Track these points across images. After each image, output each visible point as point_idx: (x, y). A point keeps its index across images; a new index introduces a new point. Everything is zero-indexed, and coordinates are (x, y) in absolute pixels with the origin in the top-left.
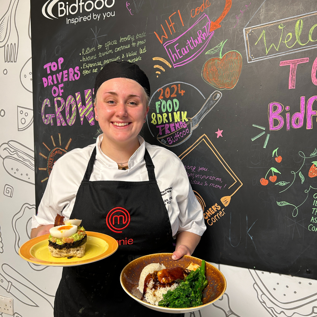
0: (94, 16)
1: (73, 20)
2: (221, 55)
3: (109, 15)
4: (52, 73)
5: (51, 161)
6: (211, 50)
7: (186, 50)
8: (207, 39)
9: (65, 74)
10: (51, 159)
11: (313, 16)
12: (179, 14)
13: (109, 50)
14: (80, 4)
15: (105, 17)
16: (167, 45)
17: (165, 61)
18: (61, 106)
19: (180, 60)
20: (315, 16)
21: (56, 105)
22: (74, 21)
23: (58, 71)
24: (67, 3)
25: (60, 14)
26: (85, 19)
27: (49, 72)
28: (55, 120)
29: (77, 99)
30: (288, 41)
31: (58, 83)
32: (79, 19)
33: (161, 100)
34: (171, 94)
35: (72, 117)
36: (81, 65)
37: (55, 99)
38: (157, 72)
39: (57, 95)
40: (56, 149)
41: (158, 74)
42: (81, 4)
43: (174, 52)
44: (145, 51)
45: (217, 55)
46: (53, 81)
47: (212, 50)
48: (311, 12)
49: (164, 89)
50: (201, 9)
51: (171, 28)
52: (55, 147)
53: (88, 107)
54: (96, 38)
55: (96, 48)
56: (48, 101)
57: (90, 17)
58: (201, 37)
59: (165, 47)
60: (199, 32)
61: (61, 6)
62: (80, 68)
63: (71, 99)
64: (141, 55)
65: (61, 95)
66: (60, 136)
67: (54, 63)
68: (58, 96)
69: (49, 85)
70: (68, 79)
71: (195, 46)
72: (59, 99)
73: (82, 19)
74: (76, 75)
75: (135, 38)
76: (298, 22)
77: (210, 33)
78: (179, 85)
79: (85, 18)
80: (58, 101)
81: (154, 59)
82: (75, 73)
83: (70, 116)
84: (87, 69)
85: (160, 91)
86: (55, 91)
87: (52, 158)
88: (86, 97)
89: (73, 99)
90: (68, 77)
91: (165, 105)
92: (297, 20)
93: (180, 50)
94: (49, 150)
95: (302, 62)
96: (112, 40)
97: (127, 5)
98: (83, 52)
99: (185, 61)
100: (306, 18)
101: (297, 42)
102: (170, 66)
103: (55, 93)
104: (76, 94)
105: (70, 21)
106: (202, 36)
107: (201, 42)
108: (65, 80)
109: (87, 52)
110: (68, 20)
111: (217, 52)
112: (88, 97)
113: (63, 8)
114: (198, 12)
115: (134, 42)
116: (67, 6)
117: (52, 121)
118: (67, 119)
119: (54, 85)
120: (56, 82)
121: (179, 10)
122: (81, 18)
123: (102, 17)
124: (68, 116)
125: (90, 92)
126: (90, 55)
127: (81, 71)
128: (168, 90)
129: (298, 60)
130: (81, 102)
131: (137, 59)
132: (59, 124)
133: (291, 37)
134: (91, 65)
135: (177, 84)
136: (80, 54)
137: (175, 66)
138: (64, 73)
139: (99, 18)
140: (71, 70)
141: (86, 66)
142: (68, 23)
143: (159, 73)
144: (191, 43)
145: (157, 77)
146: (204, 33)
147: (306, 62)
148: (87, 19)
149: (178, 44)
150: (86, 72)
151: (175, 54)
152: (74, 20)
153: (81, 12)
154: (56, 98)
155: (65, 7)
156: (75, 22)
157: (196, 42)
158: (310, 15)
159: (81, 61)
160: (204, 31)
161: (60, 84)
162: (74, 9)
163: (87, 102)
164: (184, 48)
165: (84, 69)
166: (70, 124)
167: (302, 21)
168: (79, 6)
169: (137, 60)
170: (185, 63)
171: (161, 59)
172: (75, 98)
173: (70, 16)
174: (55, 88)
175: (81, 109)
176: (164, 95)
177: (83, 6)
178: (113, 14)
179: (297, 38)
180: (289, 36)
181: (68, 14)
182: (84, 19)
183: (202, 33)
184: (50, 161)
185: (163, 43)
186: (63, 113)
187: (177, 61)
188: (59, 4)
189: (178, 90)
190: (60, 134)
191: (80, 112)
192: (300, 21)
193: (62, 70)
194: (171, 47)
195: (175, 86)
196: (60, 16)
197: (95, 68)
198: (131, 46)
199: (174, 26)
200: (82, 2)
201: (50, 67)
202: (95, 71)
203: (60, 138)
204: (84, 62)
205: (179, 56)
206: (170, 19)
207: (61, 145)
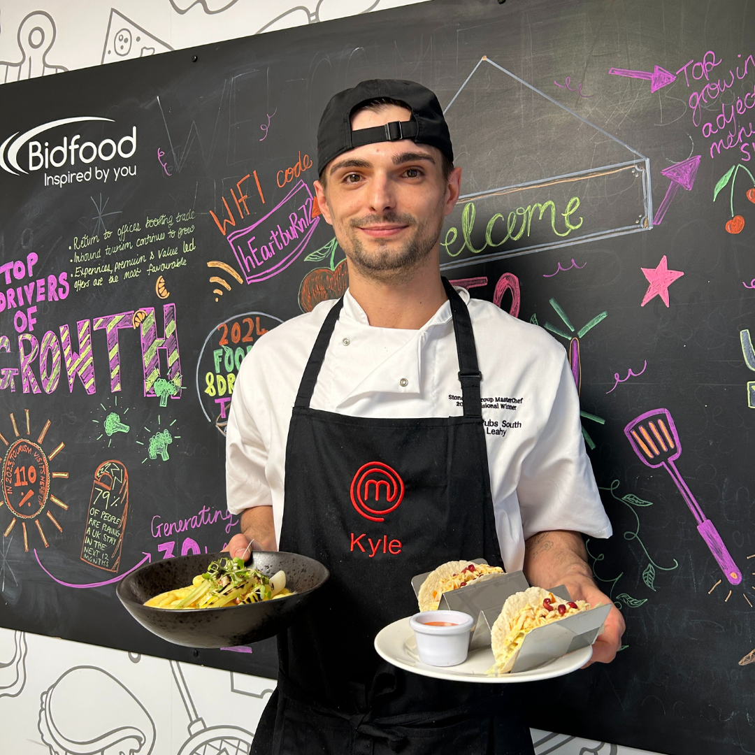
0: (97, 172)
1: (57, 178)
2: (332, 263)
3: (125, 172)
4: (16, 284)
5: (10, 466)
6: (315, 252)
7: (270, 251)
8: (306, 230)
9: (41, 287)
10: (10, 463)
11: (492, 198)
12: (256, 178)
13: (125, 243)
14: (70, 148)
15: (117, 175)
16: (233, 239)
17: (232, 269)
18: (30, 352)
19: (259, 269)
20: (496, 197)
21: (21, 350)
22: (59, 181)
23: (27, 280)
24: (47, 144)
25: (33, 166)
26: (80, 177)
27: (8, 281)
28: (18, 380)
29: (63, 339)
30: (451, 243)
31: (27, 305)
32: (69, 178)
33: (223, 346)
34: (243, 335)
35: (53, 376)
36: (70, 268)
37: (21, 338)
38: (216, 291)
39: (23, 328)
40: (19, 441)
41: (217, 295)
42: (73, 147)
43: (247, 253)
44: (193, 249)
45: (326, 262)
46: (16, 300)
47: (317, 254)
48: (489, 189)
49: (230, 325)
50: (296, 172)
51: (241, 204)
52: (19, 438)
53: (83, 355)
54: (100, 217)
55: (101, 237)
56: (7, 340)
57: (90, 173)
58: (297, 227)
59: (230, 242)
60: (293, 218)
61: (35, 149)
62: (69, 275)
63: (51, 338)
64: (186, 256)
65: (31, 329)
66: (27, 414)
67: (20, 264)
68: (27, 331)
69: (9, 307)
70: (46, 298)
71: (286, 245)
72: (28, 337)
73: (74, 177)
74: (61, 290)
75: (174, 220)
76: (467, 208)
77: (312, 219)
78: (258, 319)
79: (80, 175)
80: (25, 342)
81: (210, 264)
82: (59, 286)
83: (49, 374)
84: (82, 278)
85: (222, 328)
86: (20, 322)
87: (11, 460)
88: (80, 336)
89: (55, 338)
90: (46, 293)
91: (232, 358)
92: (465, 204)
93: (259, 250)
94: (7, 443)
95: (475, 284)
96: (130, 222)
97: (159, 156)
98: (75, 244)
99: (267, 271)
100: (480, 200)
101: (466, 246)
102: (241, 281)
103: (19, 325)
104: (62, 329)
105: (50, 179)
106: (297, 225)
107: (295, 236)
108: (40, 298)
109: (83, 245)
110: (48, 178)
111: (325, 258)
112: (84, 336)
113: (38, 154)
114: (289, 176)
115: (172, 228)
116: (47, 150)
117: (12, 384)
118: (42, 379)
119: (19, 308)
120: (21, 303)
121: (255, 172)
122: (72, 175)
123: (112, 175)
124: (45, 373)
125: (88, 327)
126: (90, 249)
127: (71, 281)
128: (236, 326)
129: (469, 281)
130: (69, 346)
131: (178, 264)
132: (26, 390)
133: (455, 236)
134: (90, 271)
135: (253, 317)
136: (70, 248)
137: (249, 280)
138: (38, 285)
139: (106, 176)
140: (51, 278)
141: (79, 273)
142: (46, 183)
143: (220, 293)
144: (278, 237)
145: (217, 300)
146: (302, 219)
147: (483, 285)
148: (83, 178)
149: (254, 238)
150: (81, 285)
151: (249, 257)
152: (59, 179)
153: (73, 163)
154: (21, 336)
155: (43, 153)
156: (62, 182)
157: (288, 235)
158: (487, 196)
159: (71, 261)
160: (301, 215)
161: (29, 306)
162: (58, 157)
163: (81, 346)
164: (265, 247)
165: (77, 279)
166: (47, 391)
167: (473, 207)
168: (69, 151)
169: (177, 266)
170: (268, 277)
171: (223, 266)
172: (59, 338)
173: (52, 171)
174: (19, 314)
175: (70, 360)
176: (229, 337)
177: (77, 151)
178: (132, 172)
179: (466, 238)
180: (452, 234)
181: (47, 166)
182: (77, 177)
183: (298, 220)
184: (7, 466)
185: (227, 235)
186: (35, 366)
187: (253, 272)
188: (31, 144)
189: (255, 328)
190: (28, 411)
191: (68, 366)
192: (471, 207)
193: (34, 279)
194: (241, 242)
195: (249, 320)
196: (32, 168)
197: (98, 276)
198: (167, 236)
199: (247, 201)
200: (75, 143)
201: (11, 270)
202: (98, 283)
203: (28, 418)
204: (78, 264)
205: (257, 262)
206: (239, 187)
207: (29, 433)
